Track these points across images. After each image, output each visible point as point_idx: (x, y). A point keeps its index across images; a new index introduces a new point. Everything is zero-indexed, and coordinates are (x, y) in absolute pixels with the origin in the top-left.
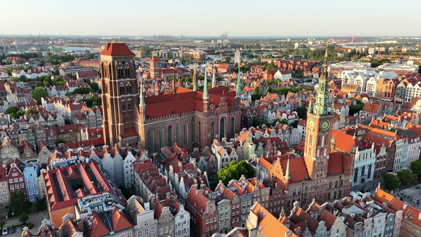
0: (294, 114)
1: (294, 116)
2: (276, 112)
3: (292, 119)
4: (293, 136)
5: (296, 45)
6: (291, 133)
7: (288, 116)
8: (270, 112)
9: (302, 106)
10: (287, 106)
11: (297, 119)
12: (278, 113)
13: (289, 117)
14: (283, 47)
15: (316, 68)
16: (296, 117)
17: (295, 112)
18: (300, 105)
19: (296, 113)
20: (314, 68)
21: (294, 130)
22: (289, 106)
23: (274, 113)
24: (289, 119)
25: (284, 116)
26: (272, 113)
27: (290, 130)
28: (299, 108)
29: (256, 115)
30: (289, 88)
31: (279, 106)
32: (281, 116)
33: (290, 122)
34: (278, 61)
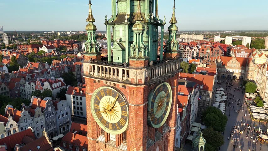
0: (60, 81)
1: (60, 83)
2: (35, 82)
3: (57, 87)
4: (60, 113)
5: (59, 34)
6: (56, 109)
7: (51, 85)
8: (27, 83)
9: (68, 71)
10: (51, 73)
11: (64, 87)
12: (38, 82)
13: (53, 86)
14: (49, 35)
15: (75, 44)
16: (62, 85)
17: (60, 79)
18: (66, 70)
19: (62, 80)
20: (74, 44)
21: (61, 104)
22: (54, 72)
23: (32, 84)
24: (53, 89)
25: (47, 85)
26: (29, 84)
27: (55, 104)
28: (66, 74)
29: (8, 90)
30: (54, 57)
31: (41, 74)
32: (43, 85)
33: (55, 92)
34: (44, 42)
